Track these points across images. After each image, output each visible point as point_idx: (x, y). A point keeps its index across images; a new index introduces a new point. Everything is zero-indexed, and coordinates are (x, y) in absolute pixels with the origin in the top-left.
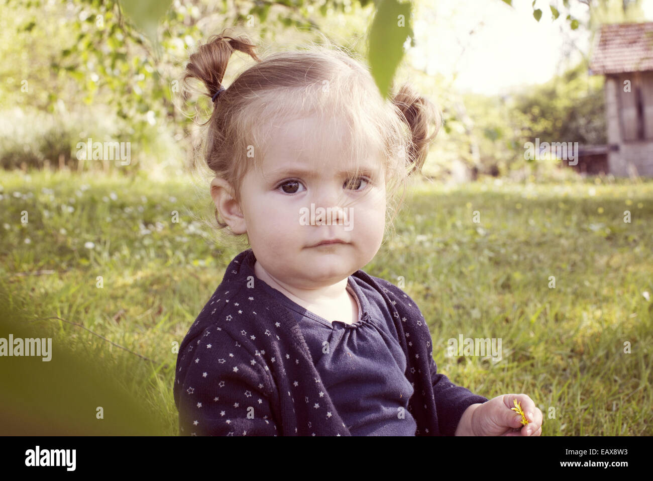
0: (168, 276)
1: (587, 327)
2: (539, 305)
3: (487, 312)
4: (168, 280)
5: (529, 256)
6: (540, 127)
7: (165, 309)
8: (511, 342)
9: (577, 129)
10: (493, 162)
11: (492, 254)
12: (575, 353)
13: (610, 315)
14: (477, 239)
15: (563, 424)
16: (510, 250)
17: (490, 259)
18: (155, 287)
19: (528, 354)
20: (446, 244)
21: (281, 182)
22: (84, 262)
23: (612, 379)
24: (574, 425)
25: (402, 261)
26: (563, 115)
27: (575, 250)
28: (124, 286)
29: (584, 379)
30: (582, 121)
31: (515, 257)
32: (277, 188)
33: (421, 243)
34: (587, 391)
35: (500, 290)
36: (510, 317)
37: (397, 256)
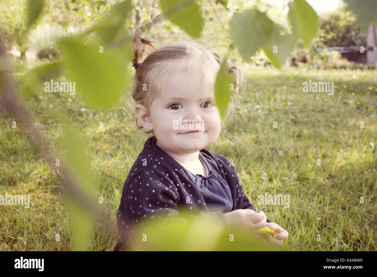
0: (123, 128)
1: (339, 162)
2: (314, 150)
3: (287, 152)
4: (123, 130)
5: (313, 119)
6: (330, 36)
7: (121, 147)
8: (298, 169)
9: (351, 37)
10: (304, 55)
11: (293, 118)
12: (331, 177)
13: (351, 155)
14: (287, 107)
15: (319, 217)
16: (304, 115)
17: (292, 120)
18: (116, 134)
19: (306, 177)
20: (270, 111)
21: (171, 104)
22: (80, 119)
23: (348, 192)
24: (324, 218)
25: (246, 120)
26: (343, 30)
27: (338, 115)
28: (100, 133)
29: (334, 192)
30: (353, 33)
31: (306, 119)
32: (169, 107)
33: (257, 109)
34: (334, 198)
35: (296, 139)
36: (299, 155)
37: (244, 117)
